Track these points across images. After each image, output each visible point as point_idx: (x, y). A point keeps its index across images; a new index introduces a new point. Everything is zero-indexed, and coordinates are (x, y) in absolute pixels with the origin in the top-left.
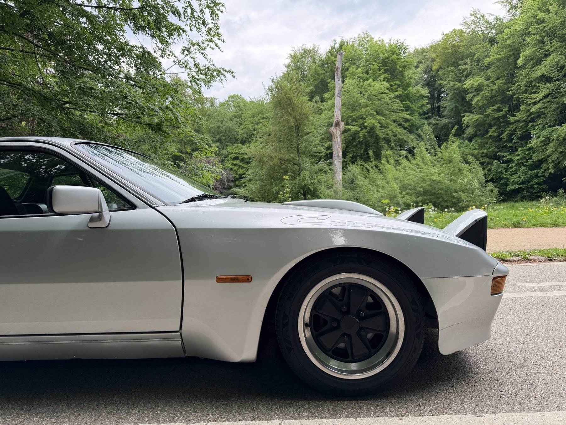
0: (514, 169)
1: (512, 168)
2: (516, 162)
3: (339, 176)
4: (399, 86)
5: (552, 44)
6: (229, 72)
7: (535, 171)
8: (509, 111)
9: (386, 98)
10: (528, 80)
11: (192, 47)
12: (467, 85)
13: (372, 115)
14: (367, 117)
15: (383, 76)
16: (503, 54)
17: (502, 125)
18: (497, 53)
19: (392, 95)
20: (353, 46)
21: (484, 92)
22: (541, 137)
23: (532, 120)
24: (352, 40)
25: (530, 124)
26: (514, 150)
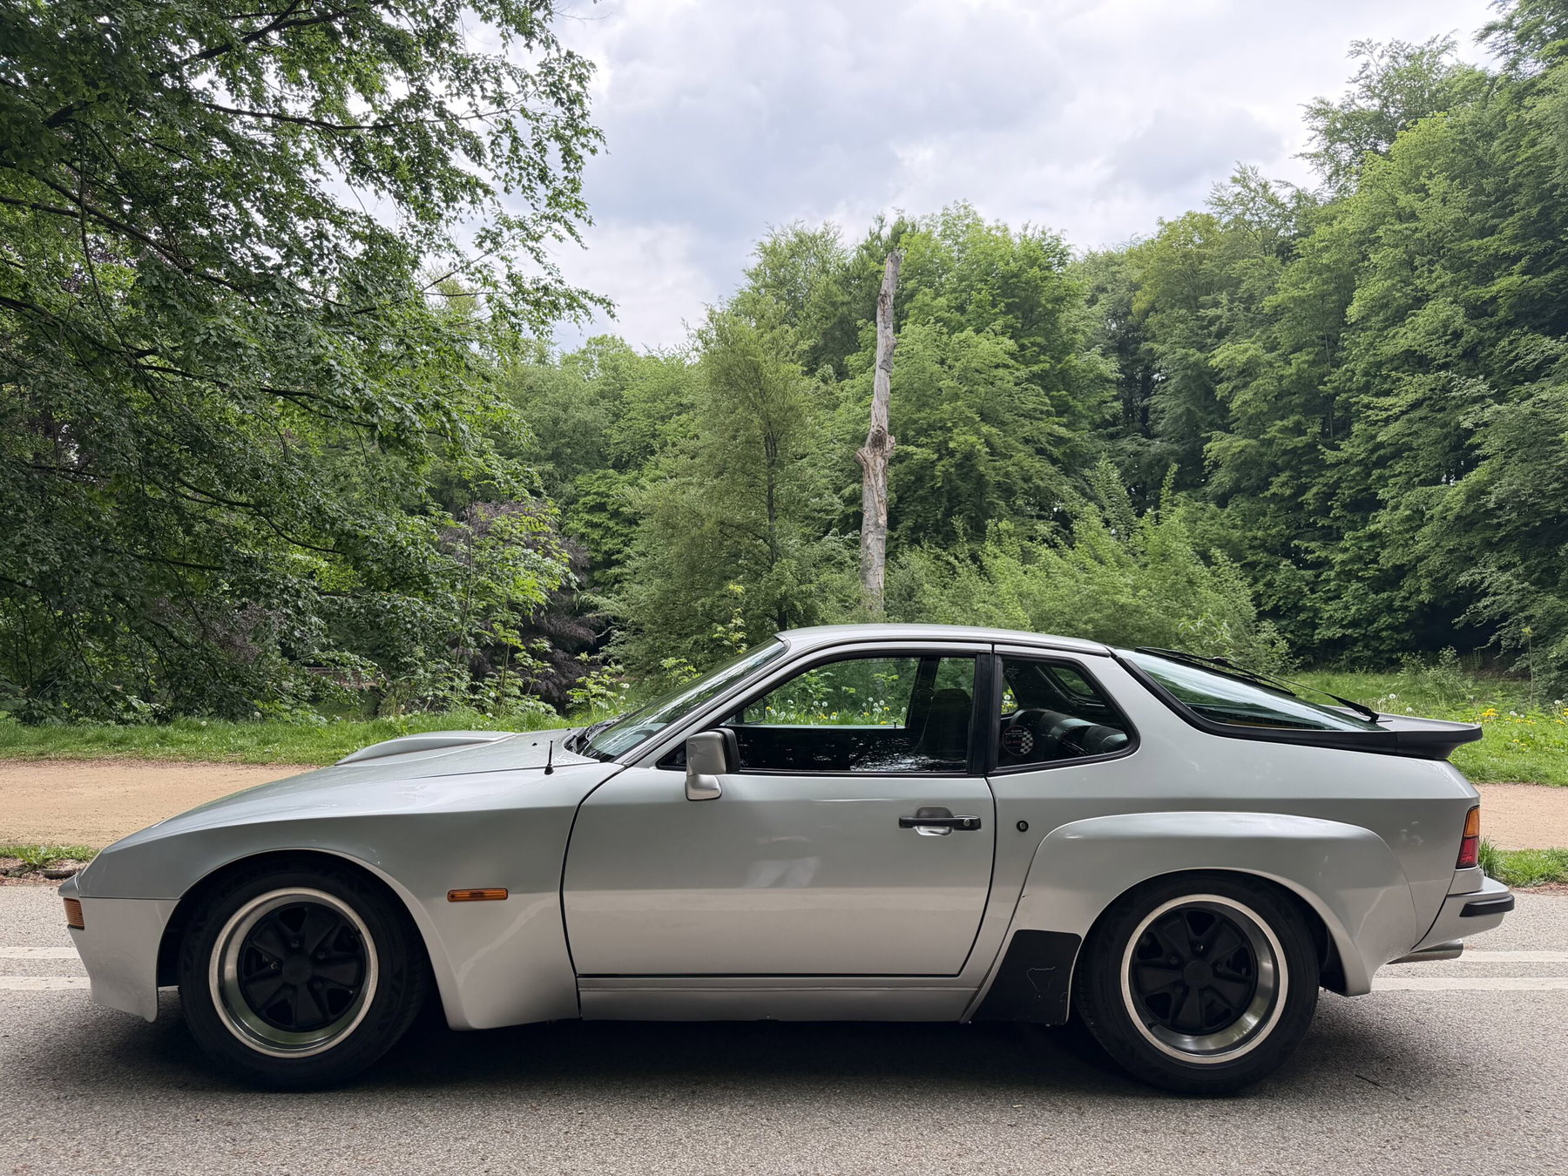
0: (1332, 585)
1: (1328, 581)
2: (1337, 568)
3: (877, 578)
4: (1043, 349)
5: (1434, 275)
6: (601, 301)
7: (1385, 595)
8: (1323, 434)
9: (1006, 379)
10: (1372, 359)
11: (505, 229)
12: (1218, 359)
13: (968, 421)
14: (955, 425)
15: (1000, 322)
16: (1311, 288)
17: (1305, 468)
18: (1295, 285)
19: (1023, 372)
20: (927, 237)
21: (1260, 381)
22: (1402, 507)
23: (1381, 463)
24: (928, 221)
25: (1376, 473)
26: (1335, 535)
